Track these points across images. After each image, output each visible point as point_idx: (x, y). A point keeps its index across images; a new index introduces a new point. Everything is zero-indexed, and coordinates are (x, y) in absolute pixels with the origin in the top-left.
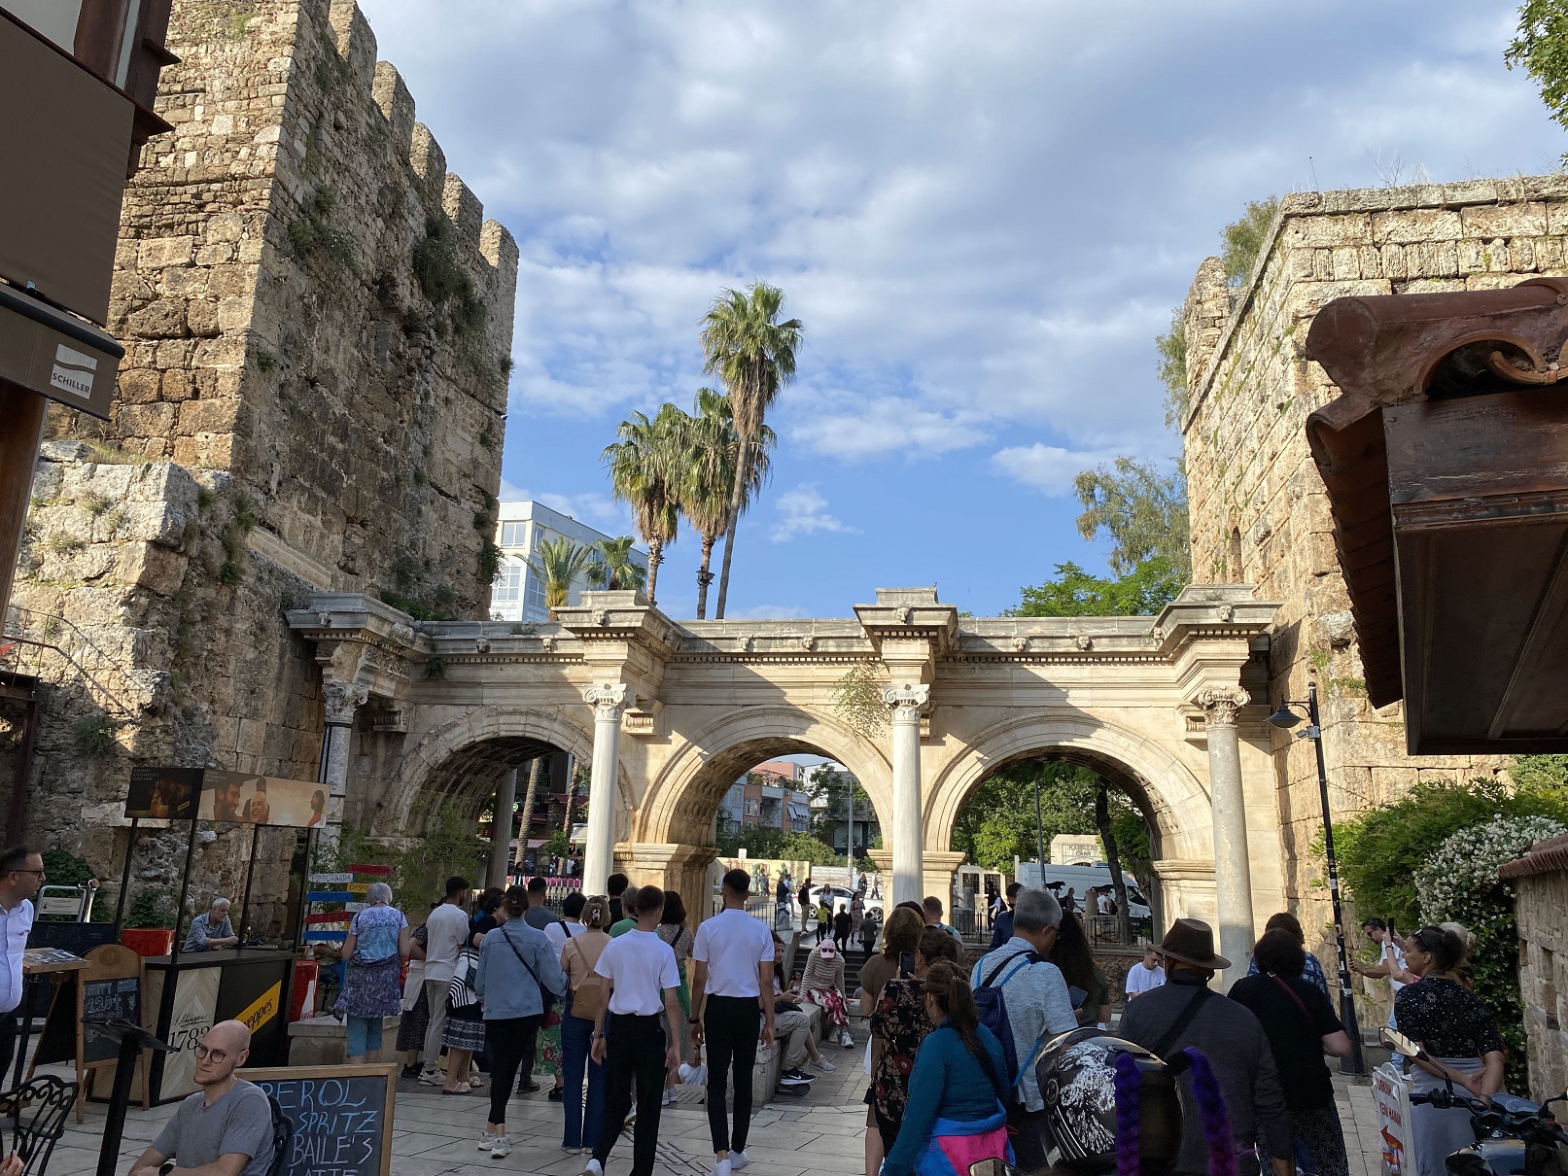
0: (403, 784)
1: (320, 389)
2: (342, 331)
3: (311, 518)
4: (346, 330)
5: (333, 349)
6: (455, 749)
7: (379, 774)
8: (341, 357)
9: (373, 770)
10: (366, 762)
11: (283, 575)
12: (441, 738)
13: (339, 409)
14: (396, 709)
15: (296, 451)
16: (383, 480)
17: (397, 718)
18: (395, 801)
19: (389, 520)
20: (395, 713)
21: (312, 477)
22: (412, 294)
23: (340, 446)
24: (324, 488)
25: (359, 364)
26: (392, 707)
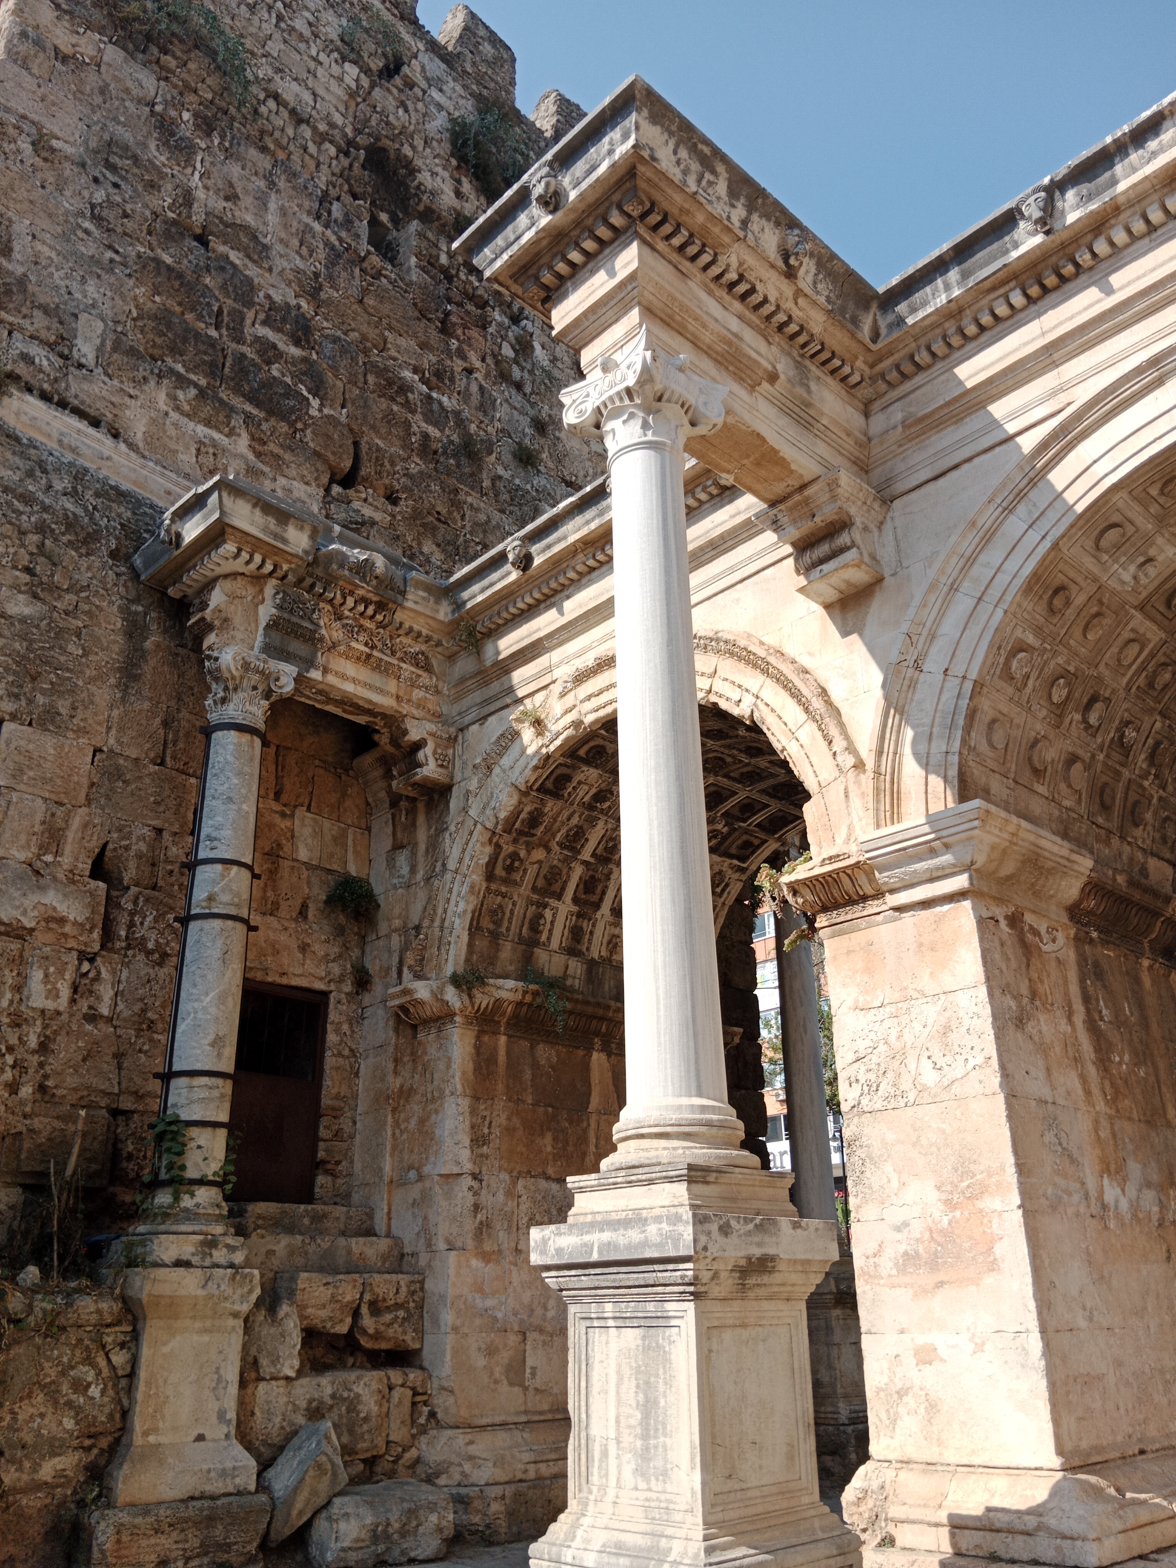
0: (448, 876)
1: (222, 249)
2: (272, 185)
3: (216, 435)
4: (282, 184)
5: (247, 201)
6: (521, 783)
7: (420, 875)
8: (272, 218)
9: (413, 870)
10: (402, 860)
11: (122, 495)
12: (497, 770)
13: (283, 294)
14: (414, 735)
15: (155, 317)
16: (426, 436)
17: (421, 755)
18: (440, 911)
19: (456, 504)
20: (419, 745)
21: (214, 370)
22: (458, 194)
23: (294, 351)
24: (251, 398)
25: (327, 243)
26: (405, 732)
